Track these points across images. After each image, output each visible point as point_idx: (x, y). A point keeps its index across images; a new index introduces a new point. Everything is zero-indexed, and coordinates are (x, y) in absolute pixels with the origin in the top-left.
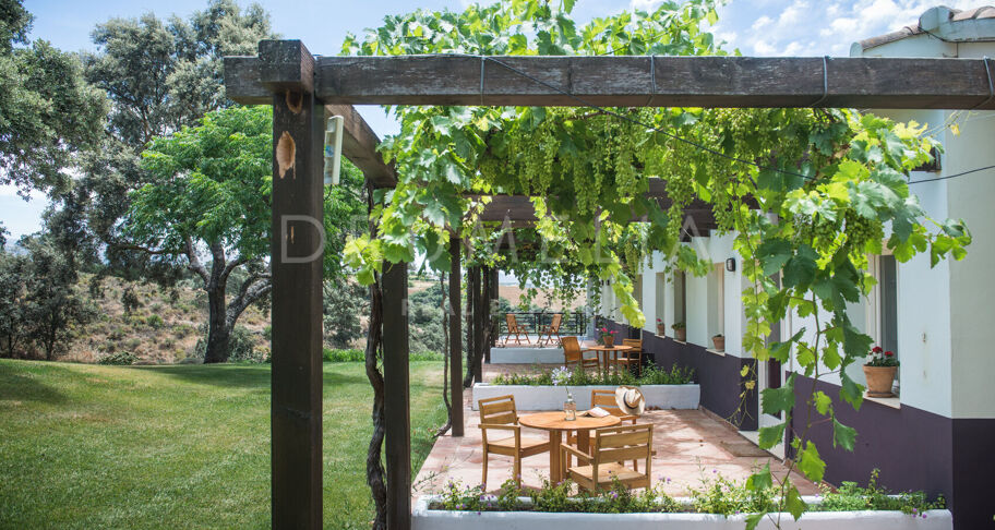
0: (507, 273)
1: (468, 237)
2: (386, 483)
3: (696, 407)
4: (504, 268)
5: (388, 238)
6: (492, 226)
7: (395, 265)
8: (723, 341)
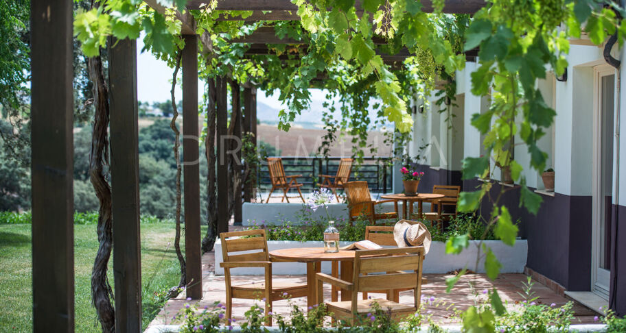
0: (270, 93)
1: (208, 34)
2: (114, 305)
3: (521, 270)
4: (264, 87)
5: (115, 14)
6: (239, 18)
7: (121, 41)
8: (553, 178)
